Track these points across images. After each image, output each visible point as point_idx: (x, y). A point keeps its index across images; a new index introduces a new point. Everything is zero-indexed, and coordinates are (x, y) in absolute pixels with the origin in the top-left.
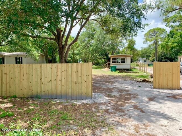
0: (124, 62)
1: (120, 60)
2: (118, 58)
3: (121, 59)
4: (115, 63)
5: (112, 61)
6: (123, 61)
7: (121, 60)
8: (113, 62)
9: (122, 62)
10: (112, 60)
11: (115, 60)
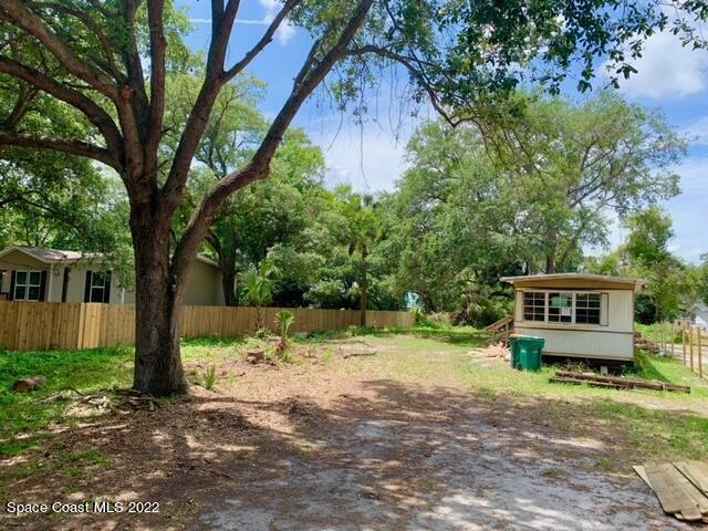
0: (596, 321)
1: (569, 304)
2: (557, 295)
3: (574, 301)
4: (541, 318)
5: (526, 310)
6: (589, 314)
7: (574, 307)
8: (528, 318)
9: (579, 320)
10: (526, 302)
11: (543, 303)
